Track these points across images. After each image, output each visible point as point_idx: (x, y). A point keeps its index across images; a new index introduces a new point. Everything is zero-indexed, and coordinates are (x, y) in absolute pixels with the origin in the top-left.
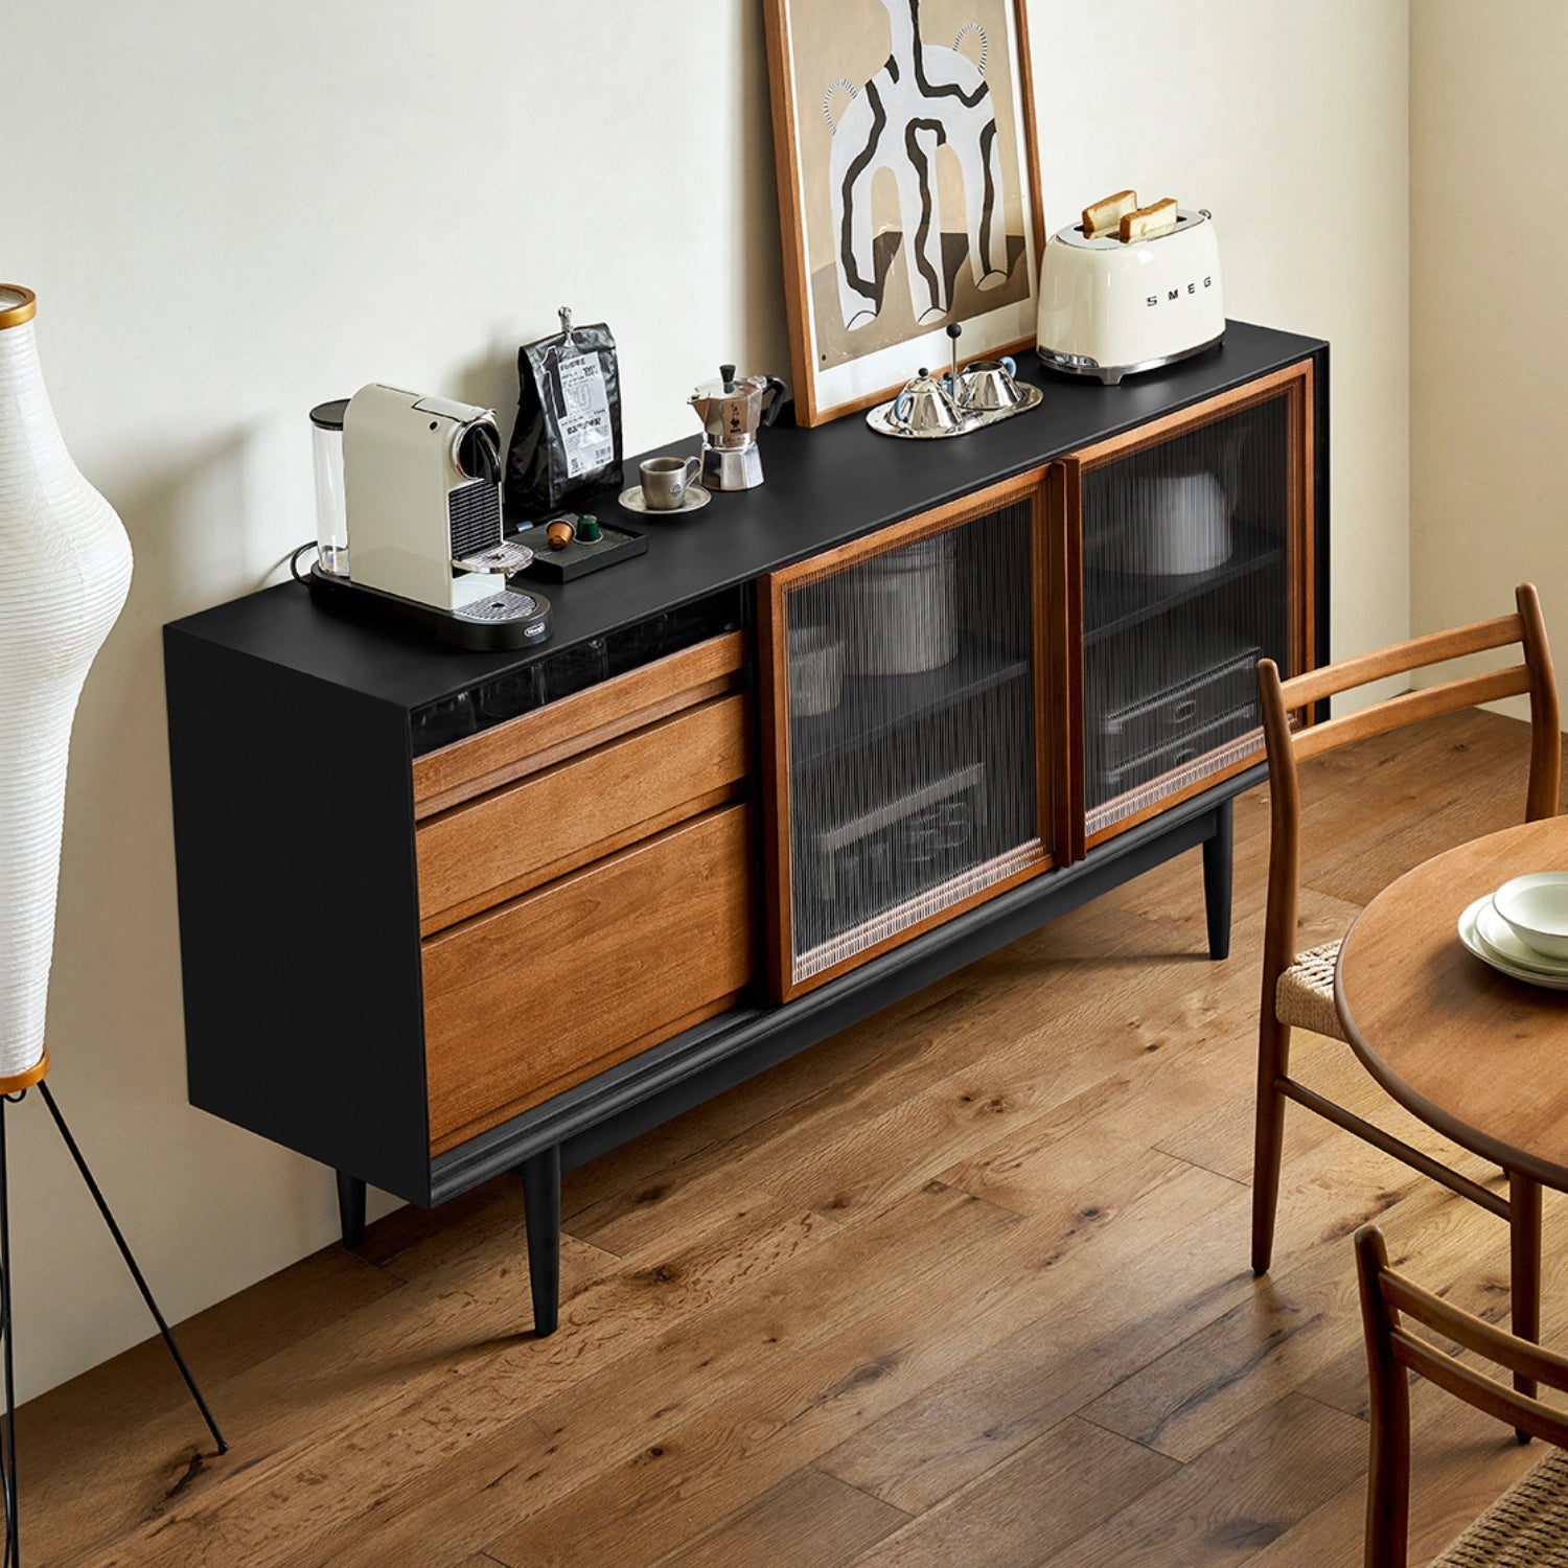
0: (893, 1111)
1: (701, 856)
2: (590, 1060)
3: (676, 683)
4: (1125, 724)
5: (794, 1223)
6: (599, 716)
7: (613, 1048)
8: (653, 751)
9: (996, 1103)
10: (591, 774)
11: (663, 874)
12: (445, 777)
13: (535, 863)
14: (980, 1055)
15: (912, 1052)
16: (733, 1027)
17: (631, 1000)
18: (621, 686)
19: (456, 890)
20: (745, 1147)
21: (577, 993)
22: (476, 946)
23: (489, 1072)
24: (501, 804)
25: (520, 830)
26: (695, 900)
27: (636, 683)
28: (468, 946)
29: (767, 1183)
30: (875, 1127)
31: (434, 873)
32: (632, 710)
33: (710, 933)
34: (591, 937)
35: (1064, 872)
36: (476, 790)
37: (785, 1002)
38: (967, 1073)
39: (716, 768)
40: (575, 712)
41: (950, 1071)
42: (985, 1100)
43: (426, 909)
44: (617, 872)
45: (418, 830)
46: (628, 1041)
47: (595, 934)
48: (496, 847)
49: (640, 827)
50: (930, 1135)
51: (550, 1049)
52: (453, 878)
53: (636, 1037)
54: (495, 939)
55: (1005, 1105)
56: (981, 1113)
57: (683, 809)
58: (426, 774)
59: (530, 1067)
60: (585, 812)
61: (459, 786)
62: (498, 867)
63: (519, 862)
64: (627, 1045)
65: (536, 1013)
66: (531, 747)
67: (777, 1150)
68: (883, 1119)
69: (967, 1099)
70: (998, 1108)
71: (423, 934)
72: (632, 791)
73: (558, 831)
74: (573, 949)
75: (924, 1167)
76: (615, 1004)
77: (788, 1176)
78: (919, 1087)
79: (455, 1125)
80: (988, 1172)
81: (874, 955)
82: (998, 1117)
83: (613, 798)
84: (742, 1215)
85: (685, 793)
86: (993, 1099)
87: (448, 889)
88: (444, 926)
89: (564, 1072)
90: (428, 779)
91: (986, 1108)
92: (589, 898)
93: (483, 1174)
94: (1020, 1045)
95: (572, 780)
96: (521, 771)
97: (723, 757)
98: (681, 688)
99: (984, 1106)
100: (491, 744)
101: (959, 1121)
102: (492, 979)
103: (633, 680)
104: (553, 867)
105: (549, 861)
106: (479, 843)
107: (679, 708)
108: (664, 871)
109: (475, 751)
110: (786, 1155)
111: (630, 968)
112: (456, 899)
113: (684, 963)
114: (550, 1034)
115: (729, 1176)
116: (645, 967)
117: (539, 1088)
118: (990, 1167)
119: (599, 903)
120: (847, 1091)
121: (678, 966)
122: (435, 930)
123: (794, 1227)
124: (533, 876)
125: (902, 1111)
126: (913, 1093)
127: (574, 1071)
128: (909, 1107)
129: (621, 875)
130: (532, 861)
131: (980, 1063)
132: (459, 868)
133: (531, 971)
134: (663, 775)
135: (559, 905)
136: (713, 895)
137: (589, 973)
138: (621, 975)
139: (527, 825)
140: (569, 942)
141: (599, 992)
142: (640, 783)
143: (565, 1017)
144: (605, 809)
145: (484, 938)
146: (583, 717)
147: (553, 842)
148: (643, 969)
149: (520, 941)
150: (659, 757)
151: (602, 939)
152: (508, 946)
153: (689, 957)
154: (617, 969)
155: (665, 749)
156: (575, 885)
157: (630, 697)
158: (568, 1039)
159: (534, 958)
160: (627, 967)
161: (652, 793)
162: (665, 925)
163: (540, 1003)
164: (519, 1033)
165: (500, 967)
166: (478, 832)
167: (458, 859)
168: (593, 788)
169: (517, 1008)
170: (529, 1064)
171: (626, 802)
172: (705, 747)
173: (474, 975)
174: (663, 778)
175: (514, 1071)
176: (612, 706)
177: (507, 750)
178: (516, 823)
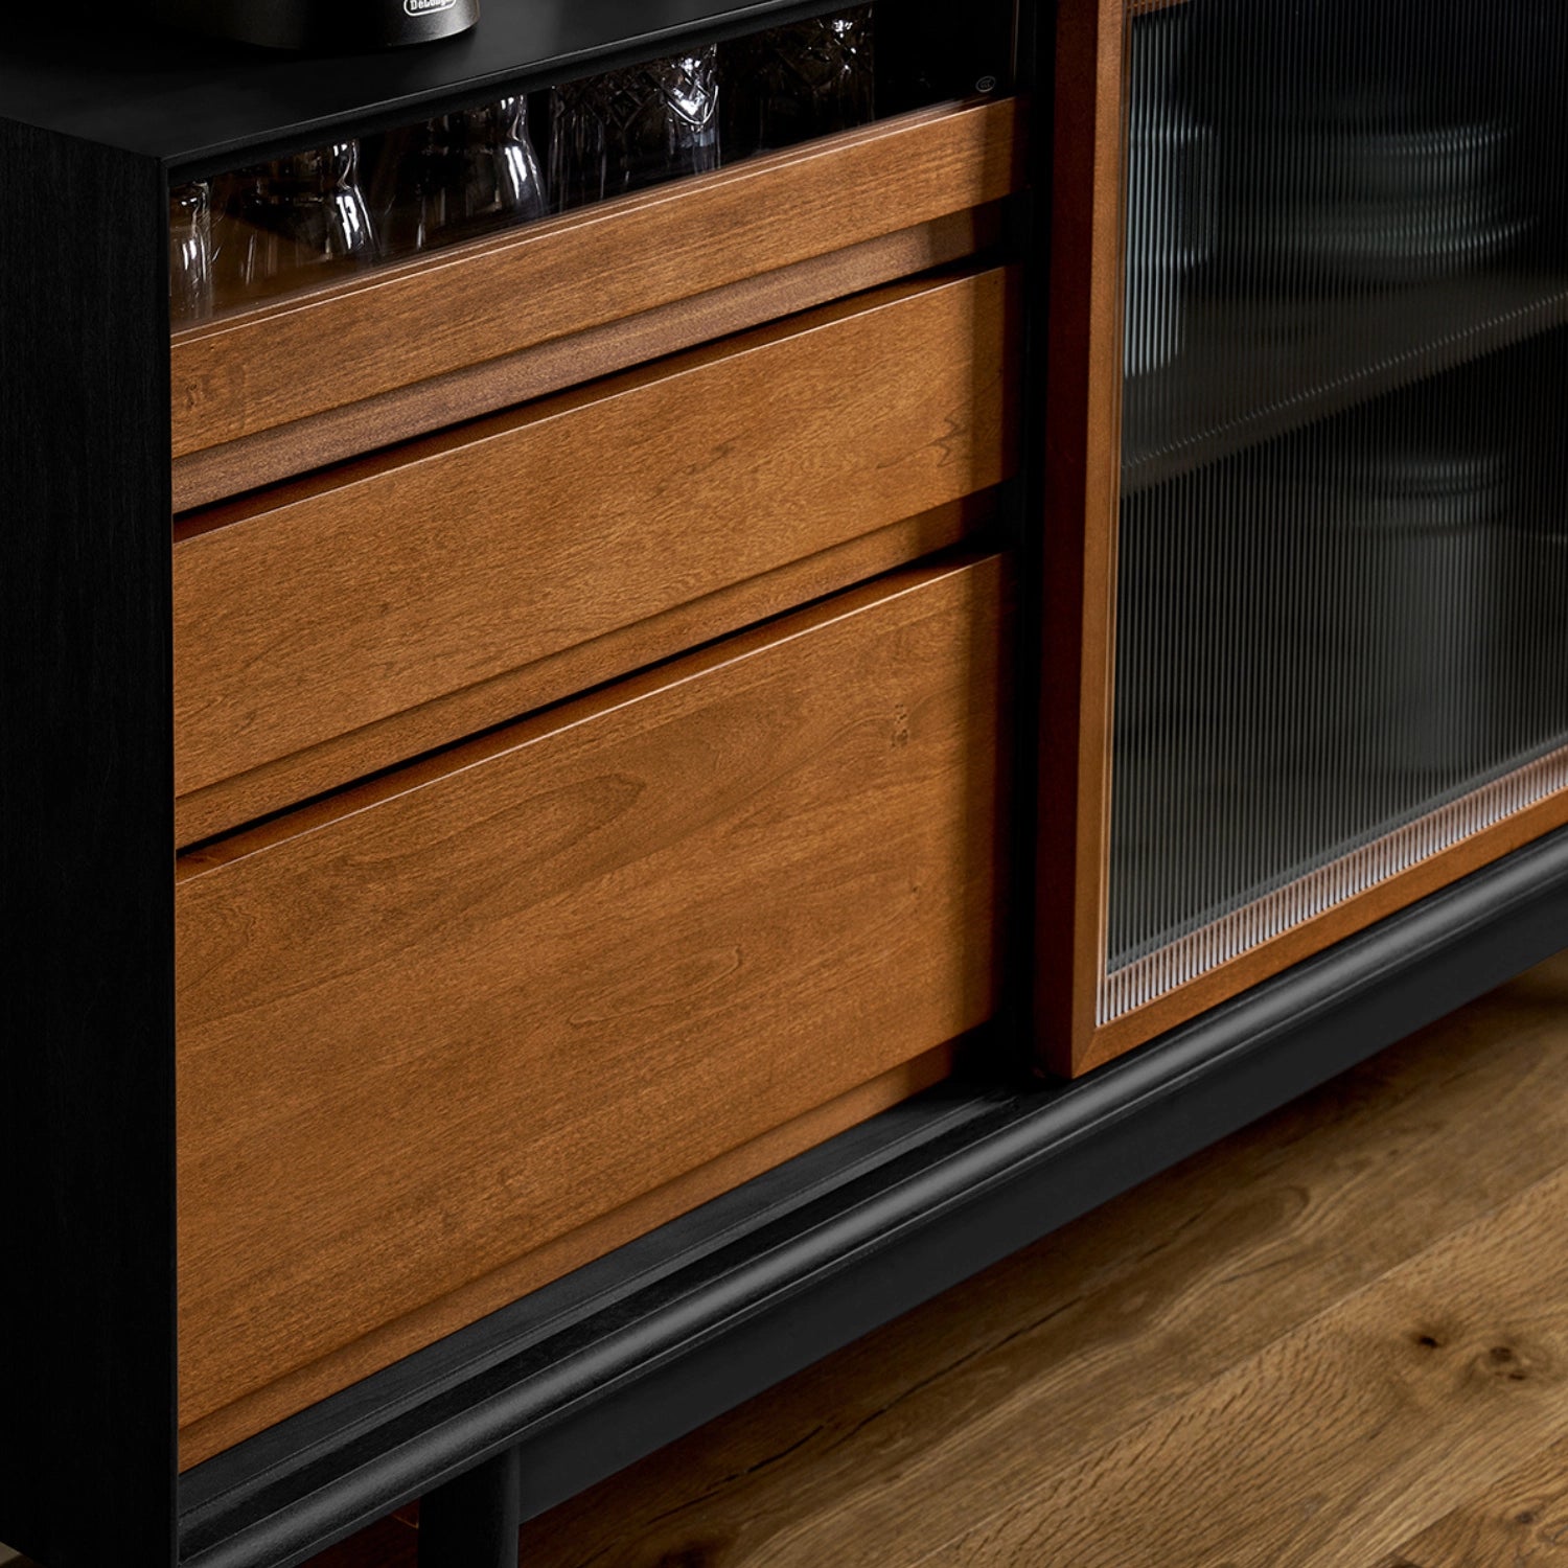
0: (1252, 1363)
1: (893, 681)
2: (602, 1208)
3: (857, 214)
6: (666, 275)
7: (661, 1179)
8: (792, 388)
9: (1502, 1355)
10: (636, 433)
11: (801, 721)
12: (257, 394)
13: (485, 662)
14: (1430, 1232)
15: (1264, 1218)
16: (951, 1134)
17: (708, 1054)
18: (721, 201)
19: (273, 719)
20: (902, 1442)
21: (576, 1027)
22: (324, 882)
23: (342, 1237)
24: (402, 489)
25: (451, 565)
26: (874, 797)
27: (761, 201)
28: (302, 880)
29: (974, 1544)
30: (1217, 1403)
31: (216, 665)
32: (746, 271)
33: (905, 885)
34: (617, 876)
36: (336, 443)
37: (1076, 1074)
38: (1409, 1275)
39: (937, 453)
40: (603, 255)
41: (1368, 1267)
42: (1471, 1348)
43: (191, 768)
44: (692, 704)
45: (176, 541)
46: (697, 1161)
47: (628, 869)
48: (385, 606)
49: (747, 593)
50: (1358, 1432)
51: (503, 1176)
52: (267, 685)
53: (716, 1151)
54: (374, 866)
55: (1526, 1362)
56: (1470, 1379)
57: (854, 554)
58: (206, 379)
59: (449, 1227)
60: (618, 532)
61: (293, 424)
62: (390, 665)
63: (443, 655)
64: (695, 1170)
65: (472, 1077)
66: (491, 341)
67: (984, 1453)
68: (1230, 1384)
69: (1427, 1341)
70: (1510, 1368)
71: (181, 840)
72: (738, 488)
73: (546, 579)
74: (571, 907)
75: (1366, 1519)
76: (670, 1059)
77: (1024, 1526)
78: (1301, 1306)
79: (247, 1384)
80: (1532, 1542)
81: (1276, 966)
82: (1518, 1392)
83: (687, 504)
85: (864, 510)
86: (1495, 1344)
87: (251, 716)
88: (236, 820)
89: (538, 1239)
90: (210, 393)
91: (1481, 1367)
92: (618, 770)
93: (324, 1528)
94: (1522, 1208)
95: (588, 443)
96: (458, 407)
97: (957, 427)
98: (870, 229)
99: (1475, 1360)
100: (383, 316)
101: (1424, 1398)
102: (361, 976)
103: (754, 190)
104: (527, 679)
105: (519, 660)
106: (339, 591)
107: (857, 285)
108: (805, 712)
109: (342, 330)
110: (1006, 1471)
111: (711, 966)
112: (267, 746)
113: (840, 960)
114: (506, 1135)
115: (875, 1520)
116: (747, 965)
117: (470, 1283)
118: (1535, 1529)
119: (643, 786)
120: (1127, 1308)
121: (823, 965)
122: (210, 832)
124: (476, 699)
125: (1274, 1361)
126: (1288, 1321)
127: (560, 1238)
128: (1289, 1354)
129: (701, 713)
130: (479, 655)
131: (1434, 1249)
132: (283, 657)
133: (462, 960)
134: (813, 456)
135: (542, 782)
136: (915, 786)
137: (610, 973)
138: (688, 985)
139: (469, 556)
140: (563, 887)
141: (633, 1025)
142: (755, 470)
143: (544, 1091)
144: (667, 533)
145: (344, 860)
146: (624, 273)
147: (532, 608)
148: (743, 970)
149: (437, 874)
150: (804, 406)
151: (646, 884)
152: (407, 887)
153: (851, 946)
154: (679, 968)
155: (820, 387)
156: (586, 731)
157: (744, 234)
158: (550, 1151)
159: (471, 926)
160: (704, 962)
161: (784, 501)
162: (798, 856)
163: (482, 1050)
164: (425, 1128)
165: (384, 944)
166: (340, 561)
167: (283, 633)
168: (640, 471)
169: (423, 1060)
170: (447, 1216)
171: (721, 518)
172: (914, 394)
173: (313, 962)
174: (812, 464)
175: (408, 1234)
176: (698, 253)
177: (425, 339)
178: (441, 546)
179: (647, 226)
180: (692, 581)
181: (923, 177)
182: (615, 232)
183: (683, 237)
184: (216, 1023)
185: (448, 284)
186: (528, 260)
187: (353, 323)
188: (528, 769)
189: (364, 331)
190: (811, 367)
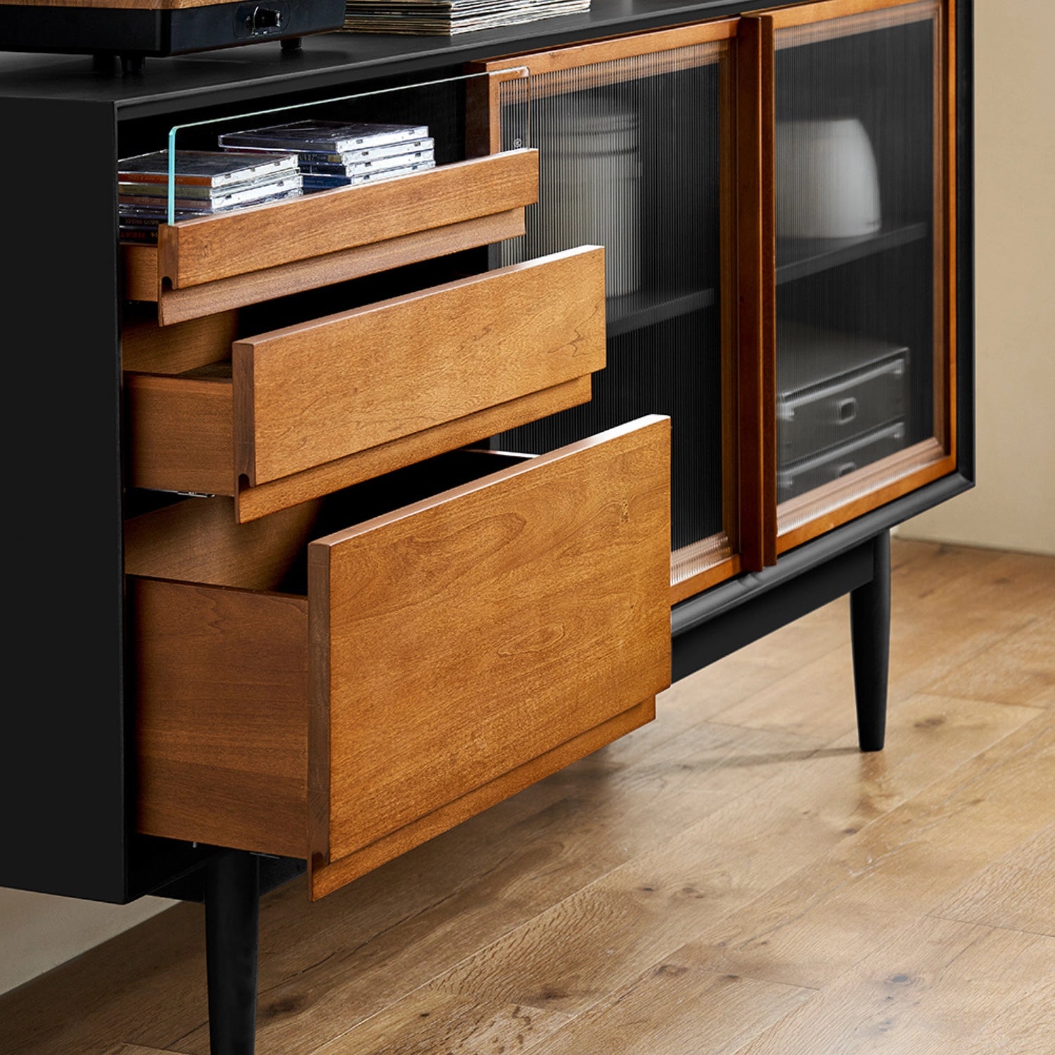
0: (557, 907)
1: (622, 483)
3: (469, 203)
4: (796, 410)
5: (504, 1017)
11: (586, 498)
13: (395, 429)
17: (552, 684)
21: (500, 656)
23: (411, 757)
25: (381, 372)
26: (615, 549)
29: (437, 983)
30: (546, 922)
33: (628, 603)
34: (516, 572)
35: (750, 581)
42: (673, 889)
47: (520, 569)
51: (473, 736)
54: (423, 545)
56: (676, 901)
59: (452, 762)
60: (446, 367)
65: (460, 676)
68: (550, 913)
69: (649, 890)
73: (418, 388)
75: (641, 953)
76: (537, 684)
77: (461, 975)
78: (576, 883)
79: (375, 834)
82: (702, 903)
83: (473, 357)
84: (425, 1015)
85: (544, 375)
89: (487, 778)
91: (679, 896)
97: (579, 335)
99: (675, 893)
101: (653, 910)
102: (418, 607)
106: (338, 377)
108: (588, 494)
110: (443, 957)
111: (552, 633)
112: (311, 458)
113: (603, 642)
114: (474, 713)
115: (378, 981)
116: (567, 636)
119: (525, 522)
121: (597, 643)
123: (505, 1022)
125: (570, 905)
126: (571, 889)
127: (496, 779)
128: (576, 901)
132: (316, 409)
133: (456, 607)
134: (522, 340)
135: (487, 511)
136: (631, 546)
137: (514, 627)
138: (544, 642)
139: (388, 368)
140: (495, 574)
141: (522, 661)
142: (500, 344)
143: (488, 691)
144: (465, 372)
145: (411, 538)
146: (375, 217)
147: (413, 403)
148: (564, 639)
149: (447, 555)
150: (518, 312)
151: (527, 579)
152: (435, 560)
153: (608, 634)
154: (540, 631)
155: (524, 303)
156: (503, 486)
157: (423, 205)
158: (491, 726)
159: (460, 588)
160: (550, 630)
161: (511, 363)
162: (586, 577)
163: (464, 661)
164: (443, 701)
165: (427, 591)
166: (338, 361)
167: (317, 396)
168: (454, 335)
169: (441, 660)
170: (452, 755)
171: (487, 368)
172: (561, 314)
173: (400, 595)
174: (522, 345)
175: (436, 762)
176: (406, 212)
177: (297, 238)
178: (377, 361)
179: (384, 193)
180: (476, 401)
181: (495, 187)
182: (371, 194)
183: (399, 202)
184: (363, 621)
185: (305, 210)
186: (336, 203)
187: (268, 224)
188: (482, 502)
189: (273, 229)
190: (520, 290)
